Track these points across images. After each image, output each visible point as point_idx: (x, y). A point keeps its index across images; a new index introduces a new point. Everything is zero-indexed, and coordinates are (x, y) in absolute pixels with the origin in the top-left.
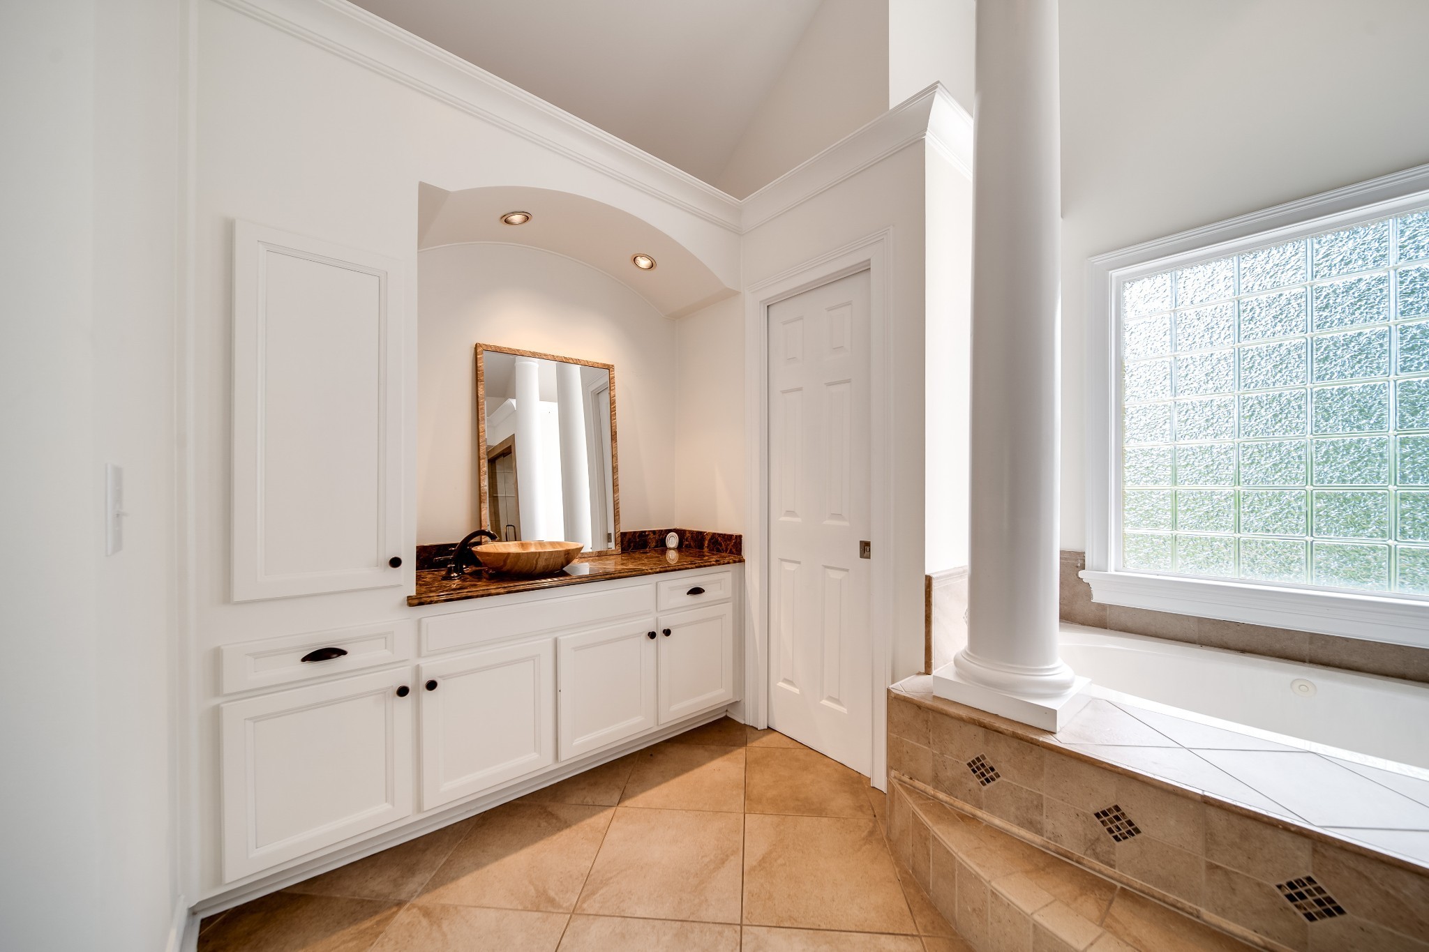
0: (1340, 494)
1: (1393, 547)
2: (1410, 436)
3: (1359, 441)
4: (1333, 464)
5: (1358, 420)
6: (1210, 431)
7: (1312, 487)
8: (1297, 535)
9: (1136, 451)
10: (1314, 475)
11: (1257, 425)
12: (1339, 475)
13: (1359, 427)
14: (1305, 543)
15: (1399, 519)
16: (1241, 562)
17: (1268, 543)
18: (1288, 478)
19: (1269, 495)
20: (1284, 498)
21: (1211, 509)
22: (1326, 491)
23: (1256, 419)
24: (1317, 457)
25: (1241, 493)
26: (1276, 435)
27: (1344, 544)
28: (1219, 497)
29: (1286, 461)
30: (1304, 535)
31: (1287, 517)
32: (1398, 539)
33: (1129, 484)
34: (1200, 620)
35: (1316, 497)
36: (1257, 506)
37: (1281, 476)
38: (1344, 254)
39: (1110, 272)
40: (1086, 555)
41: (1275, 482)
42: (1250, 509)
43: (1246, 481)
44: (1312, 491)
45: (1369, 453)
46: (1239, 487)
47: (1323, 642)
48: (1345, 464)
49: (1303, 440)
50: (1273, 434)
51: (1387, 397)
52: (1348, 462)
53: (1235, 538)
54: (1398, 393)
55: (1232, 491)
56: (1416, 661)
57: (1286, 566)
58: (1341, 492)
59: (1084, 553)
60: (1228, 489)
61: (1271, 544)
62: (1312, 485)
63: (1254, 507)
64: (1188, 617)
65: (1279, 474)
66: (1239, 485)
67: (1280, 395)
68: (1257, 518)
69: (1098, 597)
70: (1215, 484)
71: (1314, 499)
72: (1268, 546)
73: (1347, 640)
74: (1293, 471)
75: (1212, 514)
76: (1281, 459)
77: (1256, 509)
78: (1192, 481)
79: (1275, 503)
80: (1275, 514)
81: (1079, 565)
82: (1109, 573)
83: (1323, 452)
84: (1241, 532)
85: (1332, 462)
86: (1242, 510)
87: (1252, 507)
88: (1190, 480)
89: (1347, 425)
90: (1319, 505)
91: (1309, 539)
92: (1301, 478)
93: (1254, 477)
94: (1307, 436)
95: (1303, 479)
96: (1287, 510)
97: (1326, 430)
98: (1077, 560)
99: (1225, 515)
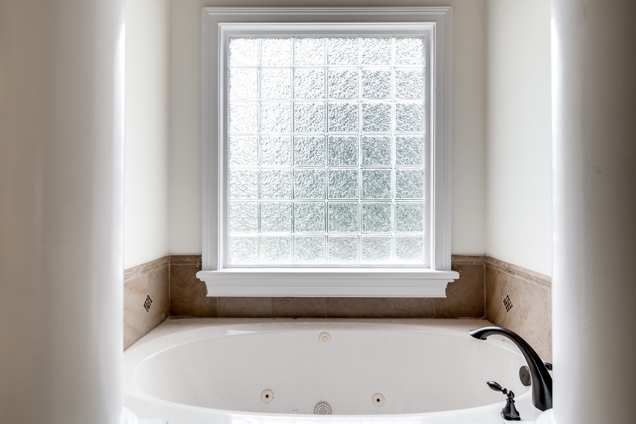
0: (339, 205)
1: (360, 236)
2: (367, 170)
3: (347, 171)
4: (336, 185)
5: (347, 158)
6: (278, 160)
7: (327, 201)
8: (321, 232)
9: (237, 171)
10: (329, 193)
11: (303, 157)
12: (339, 192)
13: (347, 162)
14: (324, 236)
15: (362, 219)
16: (295, 253)
17: (308, 238)
18: (317, 194)
19: (308, 206)
20: (315, 207)
21: (280, 216)
22: (334, 203)
23: (302, 153)
24: (329, 181)
25: (295, 204)
26: (311, 165)
27: (341, 236)
28: (283, 207)
29: (316, 182)
30: (324, 232)
31: (316, 220)
32: (362, 232)
33: (232, 197)
34: (273, 299)
35: (329, 207)
36: (302, 213)
37: (314, 193)
38: (341, 53)
39: (220, 24)
40: (203, 258)
41: (311, 197)
42: (299, 216)
43: (297, 196)
44: (327, 203)
45: (351, 179)
46: (294, 200)
47: (333, 302)
48: (341, 185)
49: (323, 170)
50: (310, 165)
51: (358, 145)
52: (342, 185)
53: (292, 236)
54: (362, 143)
55: (290, 203)
56: (370, 306)
57: (316, 253)
58: (340, 203)
59: (201, 256)
60: (287, 200)
61: (309, 239)
62: (327, 199)
63: (301, 214)
64: (266, 298)
65: (313, 191)
66: (294, 199)
67: (313, 138)
68: (303, 221)
69: (212, 292)
70: (281, 198)
71: (328, 208)
72: (308, 240)
73: (343, 298)
74: (319, 190)
75: (280, 219)
76: (314, 181)
77: (302, 216)
78: (269, 195)
79: (311, 211)
80: (311, 218)
81: (198, 266)
82: (218, 271)
83: (332, 178)
84: (295, 232)
85: (336, 184)
86: (295, 216)
87: (300, 214)
88: (268, 195)
89: (342, 161)
90: (330, 212)
91: (326, 234)
92: (323, 194)
93: (301, 193)
94: (326, 167)
95: (324, 195)
96: (316, 216)
97: (333, 164)
98: (196, 263)
99: (287, 220)
